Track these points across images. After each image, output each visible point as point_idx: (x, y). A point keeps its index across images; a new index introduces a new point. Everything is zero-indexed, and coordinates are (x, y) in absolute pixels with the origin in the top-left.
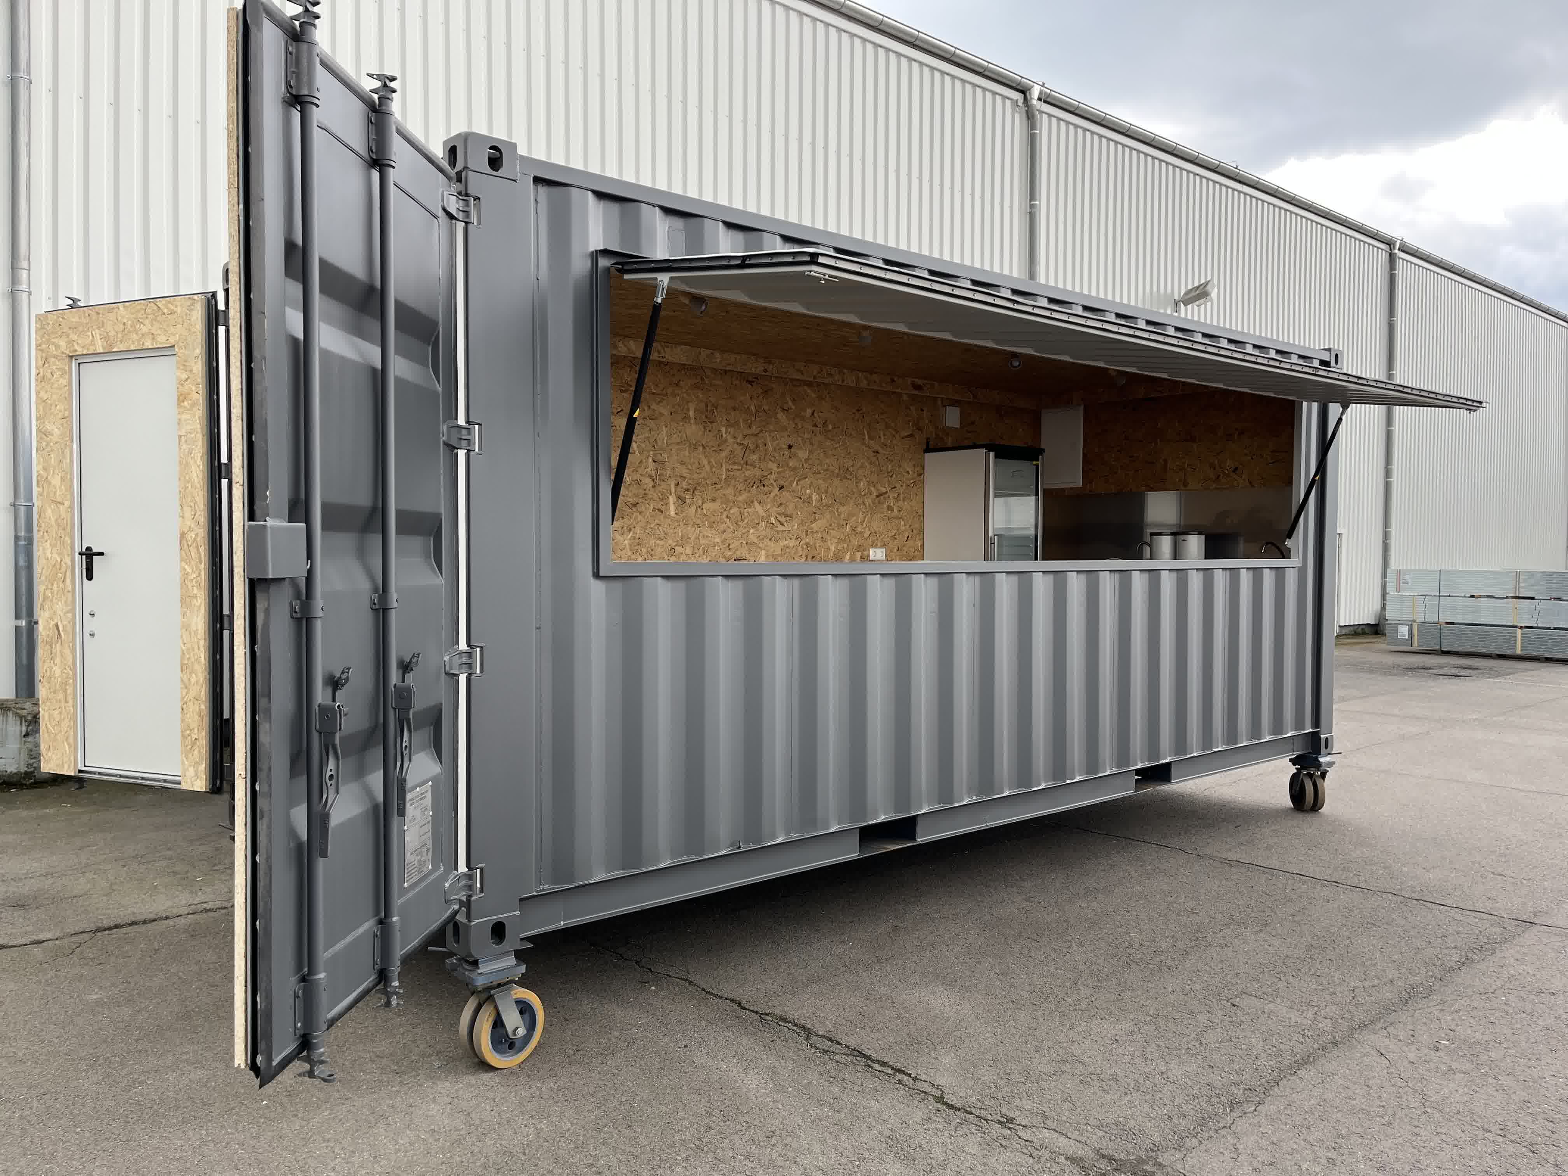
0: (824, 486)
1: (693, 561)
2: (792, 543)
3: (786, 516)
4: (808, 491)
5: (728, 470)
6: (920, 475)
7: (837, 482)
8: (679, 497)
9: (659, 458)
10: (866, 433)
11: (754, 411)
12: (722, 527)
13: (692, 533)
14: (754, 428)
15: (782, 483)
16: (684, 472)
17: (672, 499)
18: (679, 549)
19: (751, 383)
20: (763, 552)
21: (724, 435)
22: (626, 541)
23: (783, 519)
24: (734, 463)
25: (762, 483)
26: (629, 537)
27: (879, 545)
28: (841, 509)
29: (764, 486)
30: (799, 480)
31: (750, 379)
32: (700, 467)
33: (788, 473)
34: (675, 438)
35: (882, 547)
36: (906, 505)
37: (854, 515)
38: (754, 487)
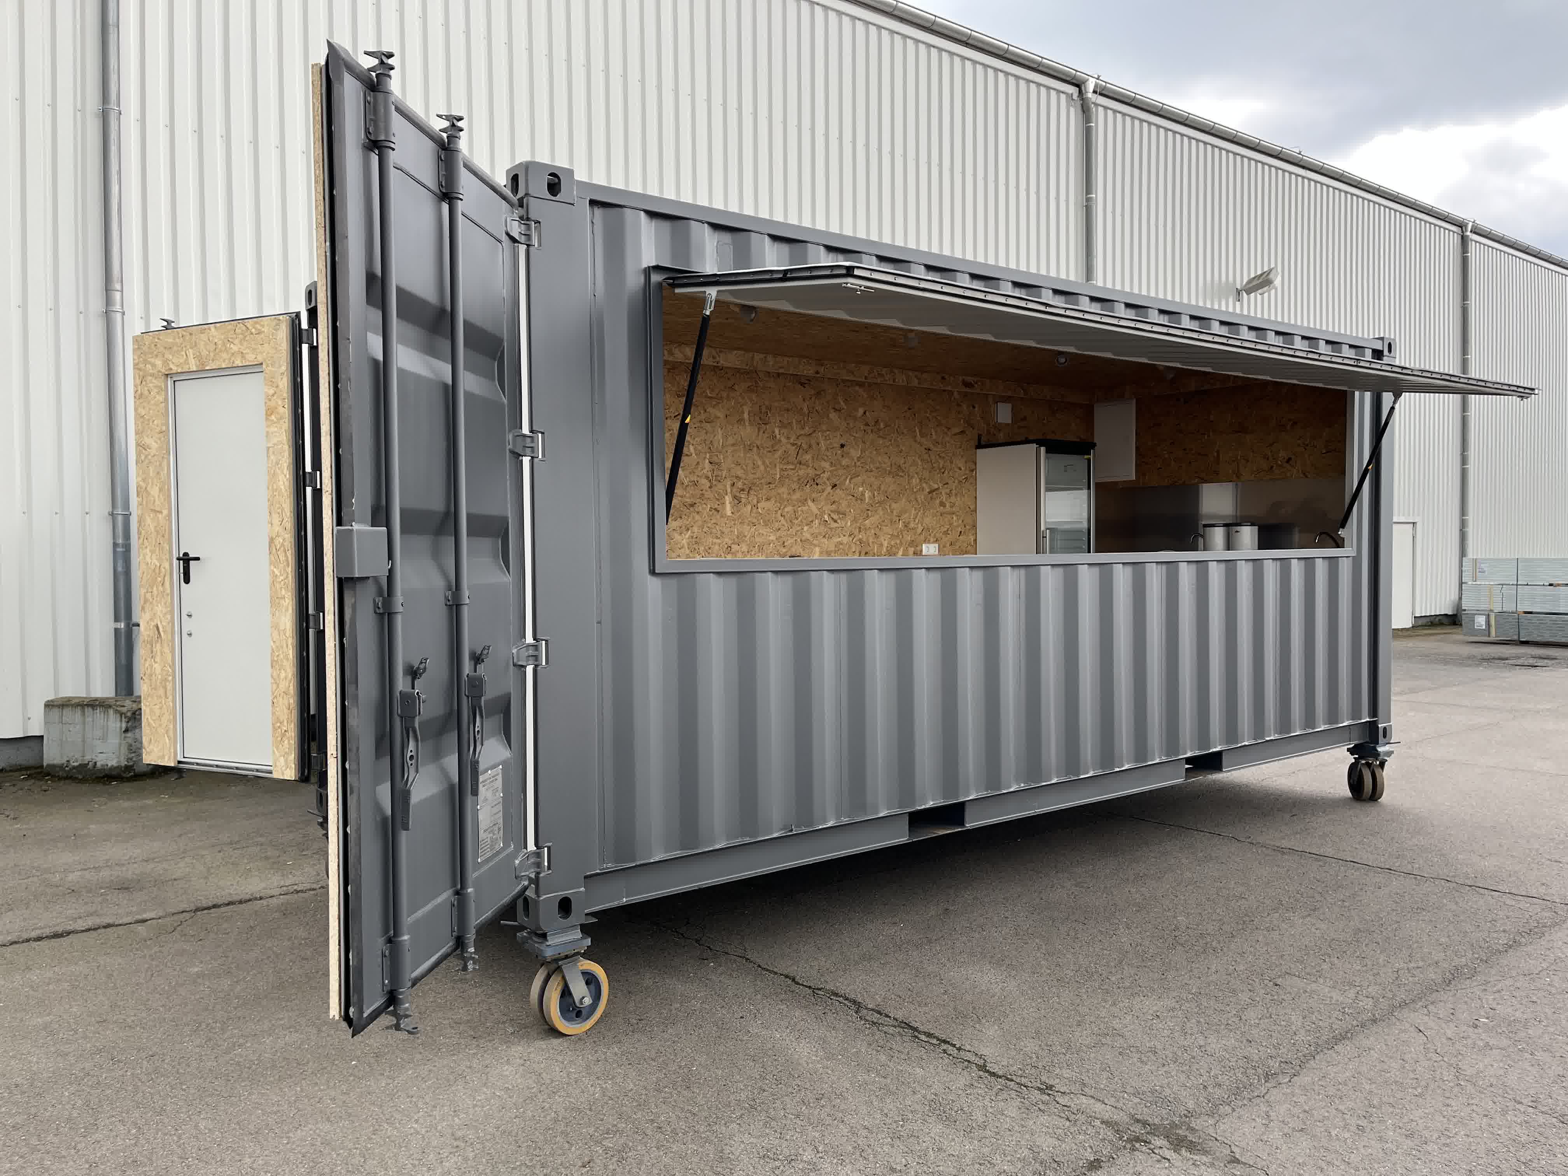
0: (876, 483)
1: (748, 558)
2: (845, 540)
3: (839, 513)
4: (861, 489)
5: (782, 470)
6: (972, 471)
7: (889, 479)
8: (735, 497)
9: (715, 459)
10: (917, 431)
11: (807, 412)
12: (777, 525)
13: (747, 530)
14: (807, 428)
15: (834, 481)
16: (740, 473)
17: (728, 499)
18: (735, 547)
19: (802, 384)
20: (817, 549)
21: (778, 436)
22: (684, 540)
23: (835, 517)
24: (788, 463)
25: (815, 481)
26: (687, 536)
27: (932, 540)
28: (894, 505)
29: (817, 484)
30: (851, 479)
31: (803, 381)
32: (755, 466)
33: (841, 472)
34: (731, 441)
35: (934, 542)
36: (958, 501)
37: (906, 512)
38: (808, 486)
